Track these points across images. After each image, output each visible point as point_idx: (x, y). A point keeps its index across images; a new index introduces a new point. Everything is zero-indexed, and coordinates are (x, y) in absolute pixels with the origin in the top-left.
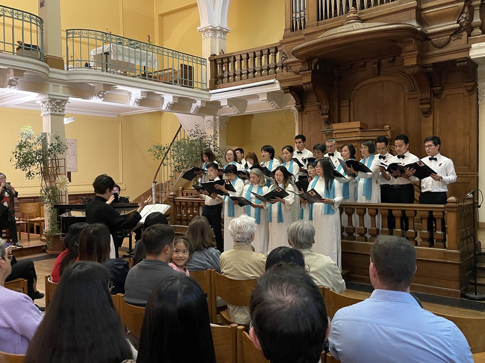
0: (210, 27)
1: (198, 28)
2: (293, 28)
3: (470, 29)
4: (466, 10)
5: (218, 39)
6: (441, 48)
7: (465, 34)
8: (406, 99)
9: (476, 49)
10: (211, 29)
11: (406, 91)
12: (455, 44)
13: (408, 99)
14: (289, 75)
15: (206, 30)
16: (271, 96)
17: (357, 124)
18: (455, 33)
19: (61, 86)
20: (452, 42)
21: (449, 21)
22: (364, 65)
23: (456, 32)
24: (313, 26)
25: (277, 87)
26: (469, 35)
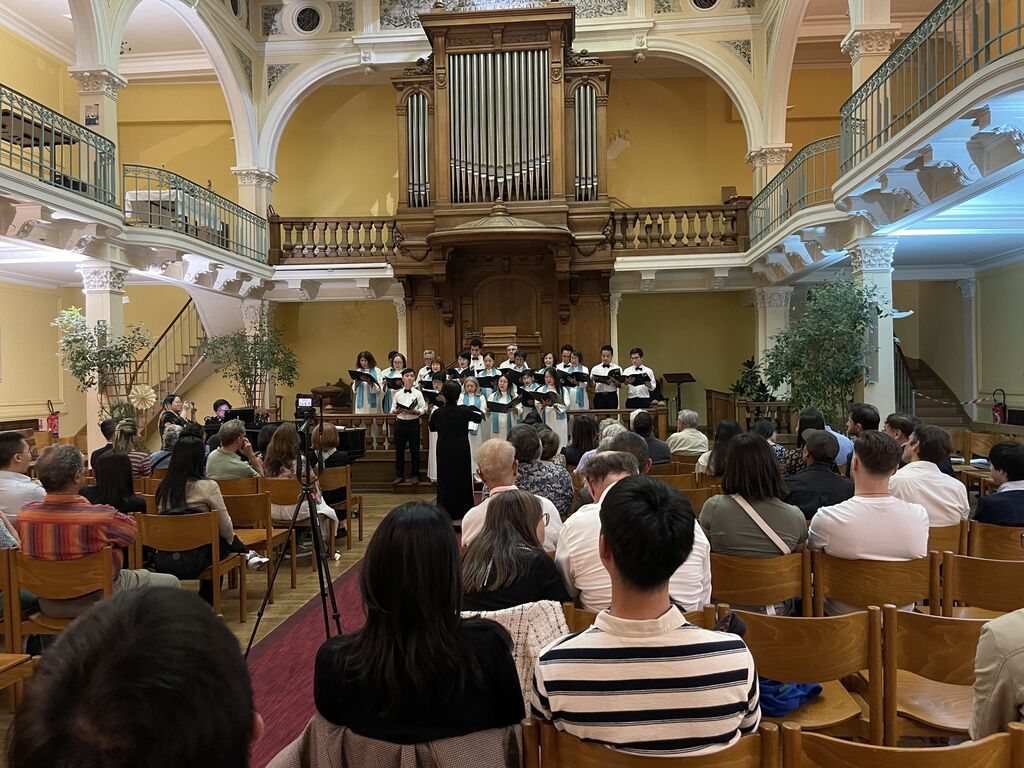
0: (257, 172)
1: (232, 168)
2: (413, 202)
3: (613, 241)
4: (611, 223)
5: (264, 190)
6: (587, 256)
7: (609, 245)
8: (539, 304)
9: (620, 262)
10: (257, 175)
11: (539, 294)
12: (600, 255)
13: (542, 303)
14: (406, 260)
15: (248, 174)
16: (375, 283)
17: (513, 329)
18: (601, 244)
19: (119, 248)
20: (597, 252)
21: (593, 230)
22: (491, 260)
23: (601, 242)
24: (446, 207)
25: (389, 273)
26: (613, 248)
